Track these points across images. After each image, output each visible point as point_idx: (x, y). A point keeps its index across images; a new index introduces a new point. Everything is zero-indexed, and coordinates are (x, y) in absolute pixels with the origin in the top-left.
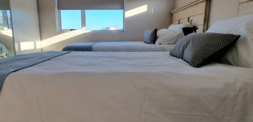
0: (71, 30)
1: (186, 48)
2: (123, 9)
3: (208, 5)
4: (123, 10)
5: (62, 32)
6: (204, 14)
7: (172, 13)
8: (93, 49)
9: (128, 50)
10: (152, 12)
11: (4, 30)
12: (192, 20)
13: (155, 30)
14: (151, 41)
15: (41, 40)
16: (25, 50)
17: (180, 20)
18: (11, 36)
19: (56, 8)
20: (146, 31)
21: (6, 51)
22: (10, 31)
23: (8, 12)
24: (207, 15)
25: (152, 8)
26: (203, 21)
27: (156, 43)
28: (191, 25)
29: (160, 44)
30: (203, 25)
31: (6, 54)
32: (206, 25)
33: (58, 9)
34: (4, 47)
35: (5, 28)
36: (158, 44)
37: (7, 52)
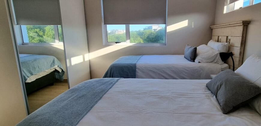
0: (116, 43)
1: (220, 89)
2: (165, 23)
3: (245, 29)
4: (165, 25)
5: (108, 44)
6: (241, 37)
7: (212, 28)
8: (137, 67)
9: (169, 68)
10: (193, 27)
11: (55, 43)
12: (230, 40)
13: (194, 48)
14: (191, 59)
15: (89, 52)
16: (76, 64)
17: (219, 36)
18: (63, 49)
19: (103, 23)
20: (187, 48)
21: (57, 62)
22: (62, 43)
23: (59, 26)
24: (244, 39)
25: (193, 23)
26: (240, 44)
27: (196, 60)
28: (229, 44)
29: (200, 62)
30: (240, 48)
31: (58, 66)
32: (243, 47)
33: (104, 24)
34: (56, 59)
35: (57, 41)
36: (197, 62)
37: (59, 64)
